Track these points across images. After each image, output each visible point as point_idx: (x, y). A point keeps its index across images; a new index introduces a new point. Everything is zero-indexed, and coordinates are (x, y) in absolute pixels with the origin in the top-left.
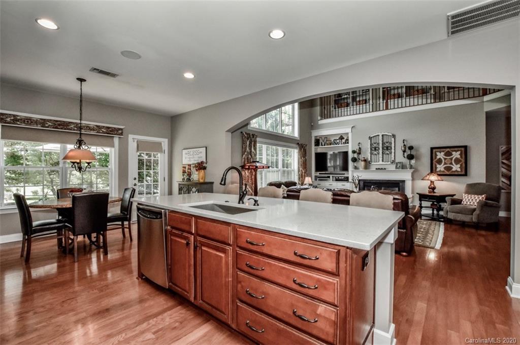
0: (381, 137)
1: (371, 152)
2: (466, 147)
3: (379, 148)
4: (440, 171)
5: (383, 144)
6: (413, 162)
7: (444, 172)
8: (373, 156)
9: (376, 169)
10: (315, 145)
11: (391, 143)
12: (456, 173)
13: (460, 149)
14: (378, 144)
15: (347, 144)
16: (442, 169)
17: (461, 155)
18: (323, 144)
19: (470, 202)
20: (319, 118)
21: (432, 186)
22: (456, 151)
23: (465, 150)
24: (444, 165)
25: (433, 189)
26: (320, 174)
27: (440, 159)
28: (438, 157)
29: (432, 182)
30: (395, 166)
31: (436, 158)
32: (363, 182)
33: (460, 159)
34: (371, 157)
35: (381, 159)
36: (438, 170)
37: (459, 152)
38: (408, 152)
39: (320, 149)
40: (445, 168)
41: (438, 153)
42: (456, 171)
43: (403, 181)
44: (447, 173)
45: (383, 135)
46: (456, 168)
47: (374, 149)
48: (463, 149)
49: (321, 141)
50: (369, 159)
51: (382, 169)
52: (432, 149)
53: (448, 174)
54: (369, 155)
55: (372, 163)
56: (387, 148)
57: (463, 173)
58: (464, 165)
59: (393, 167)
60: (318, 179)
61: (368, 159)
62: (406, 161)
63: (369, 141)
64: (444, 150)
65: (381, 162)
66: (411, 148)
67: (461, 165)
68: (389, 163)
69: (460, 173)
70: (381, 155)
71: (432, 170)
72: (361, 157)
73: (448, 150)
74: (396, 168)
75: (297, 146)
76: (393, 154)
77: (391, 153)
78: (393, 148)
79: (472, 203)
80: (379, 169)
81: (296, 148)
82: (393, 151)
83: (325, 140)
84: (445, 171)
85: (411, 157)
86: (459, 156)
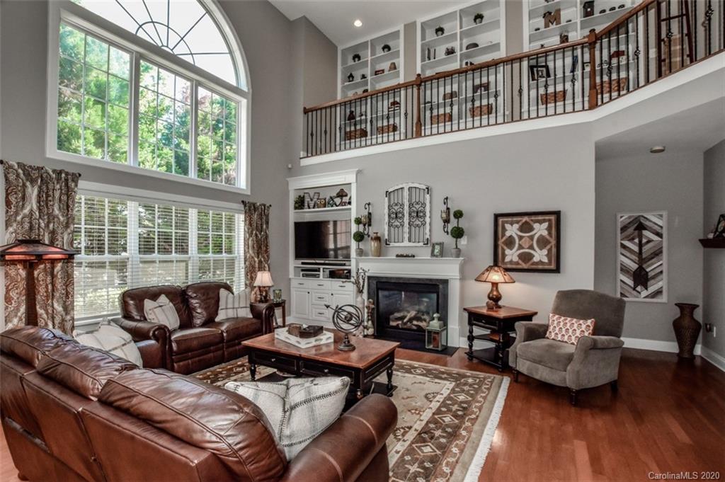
0: (406, 193)
1: (389, 222)
2: (557, 214)
3: (403, 215)
4: (511, 262)
5: (411, 205)
6: (463, 242)
7: (517, 263)
8: (392, 229)
9: (397, 256)
10: (296, 208)
11: (424, 205)
12: (540, 267)
13: (547, 218)
14: (402, 205)
15: (348, 207)
16: (516, 259)
17: (549, 229)
18: (312, 205)
19: (563, 335)
20: (302, 154)
21: (495, 293)
22: (540, 222)
23: (555, 219)
24: (519, 249)
25: (495, 299)
26: (303, 263)
27: (511, 236)
28: (508, 234)
29: (495, 285)
30: (429, 249)
31: (503, 235)
32: (375, 282)
33: (548, 237)
34: (389, 231)
35: (406, 236)
36: (507, 259)
37: (546, 225)
38: (453, 223)
39: (309, 215)
40: (520, 256)
41: (508, 226)
42: (541, 262)
43: (445, 282)
44: (525, 266)
45: (410, 189)
46: (540, 255)
47: (395, 215)
48: (553, 218)
49: (307, 199)
50: (386, 237)
51: (407, 256)
52: (497, 216)
53: (527, 267)
54: (386, 227)
55: (392, 244)
56: (418, 215)
57: (553, 267)
58: (554, 250)
59: (425, 253)
60: (302, 273)
61: (384, 235)
62: (449, 240)
63: (387, 199)
64: (519, 219)
65: (406, 243)
66: (459, 215)
67: (550, 251)
68: (421, 244)
69: (546, 267)
70: (406, 229)
71: (497, 261)
72: (372, 231)
73: (526, 219)
74: (433, 254)
76: (428, 226)
77: (424, 224)
78: (428, 214)
79: (566, 338)
80: (402, 256)
81: (239, 212)
82: (428, 220)
83: (316, 197)
84: (520, 262)
85: (458, 233)
86: (545, 233)
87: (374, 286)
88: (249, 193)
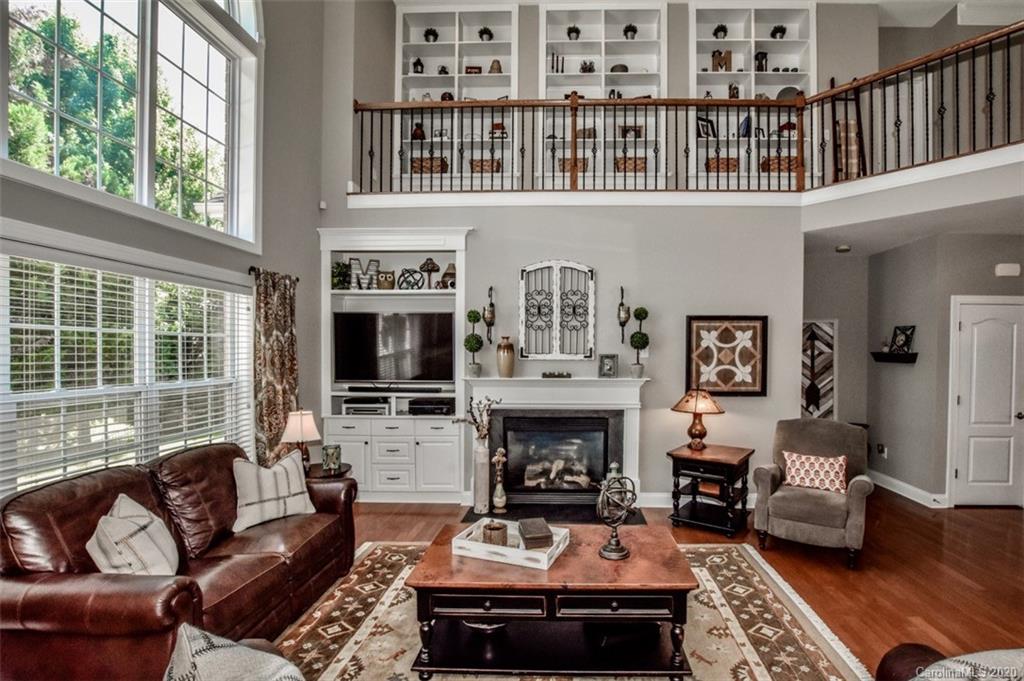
0: (556, 276)
1: (527, 320)
2: (764, 320)
3: (551, 310)
4: (708, 383)
5: (564, 296)
6: (644, 354)
7: (716, 384)
8: (533, 332)
9: (544, 375)
10: (334, 286)
11: (585, 296)
12: (743, 389)
13: (752, 324)
14: (550, 295)
15: (450, 290)
16: (714, 378)
17: (753, 339)
18: (365, 282)
19: (812, 480)
20: (351, 186)
21: (699, 427)
22: (744, 330)
23: (762, 325)
24: (717, 365)
25: (697, 433)
26: (351, 389)
27: (708, 348)
28: (704, 344)
29: (697, 416)
30: (596, 364)
31: (698, 346)
32: (501, 419)
33: (752, 350)
34: (527, 335)
35: (556, 344)
36: (703, 379)
37: (749, 333)
38: (633, 326)
39: (354, 301)
40: (719, 374)
41: (704, 333)
42: (744, 383)
43: (619, 414)
44: (724, 388)
45: (563, 269)
46: (743, 373)
47: (537, 310)
48: (758, 324)
49: (355, 272)
50: (522, 344)
51: (560, 376)
52: (691, 319)
53: (726, 391)
54: (522, 329)
55: (532, 357)
56: (575, 310)
57: (757, 388)
58: (759, 367)
59: (588, 372)
60: (344, 406)
61: (518, 341)
62: (627, 354)
63: (522, 283)
64: (717, 324)
65: (556, 355)
66: (641, 315)
67: (754, 367)
68: (581, 357)
69: (751, 389)
70: (556, 332)
71: (691, 385)
72: (498, 334)
73: (727, 324)
74: (602, 374)
75: (250, 280)
76: (591, 329)
77: (585, 327)
78: (591, 311)
79: (817, 483)
80: (552, 375)
81: (244, 289)
82: (591, 320)
83: (373, 268)
84: (719, 382)
85: (640, 342)
86: (749, 344)
87: (499, 426)
88: (259, 251)
